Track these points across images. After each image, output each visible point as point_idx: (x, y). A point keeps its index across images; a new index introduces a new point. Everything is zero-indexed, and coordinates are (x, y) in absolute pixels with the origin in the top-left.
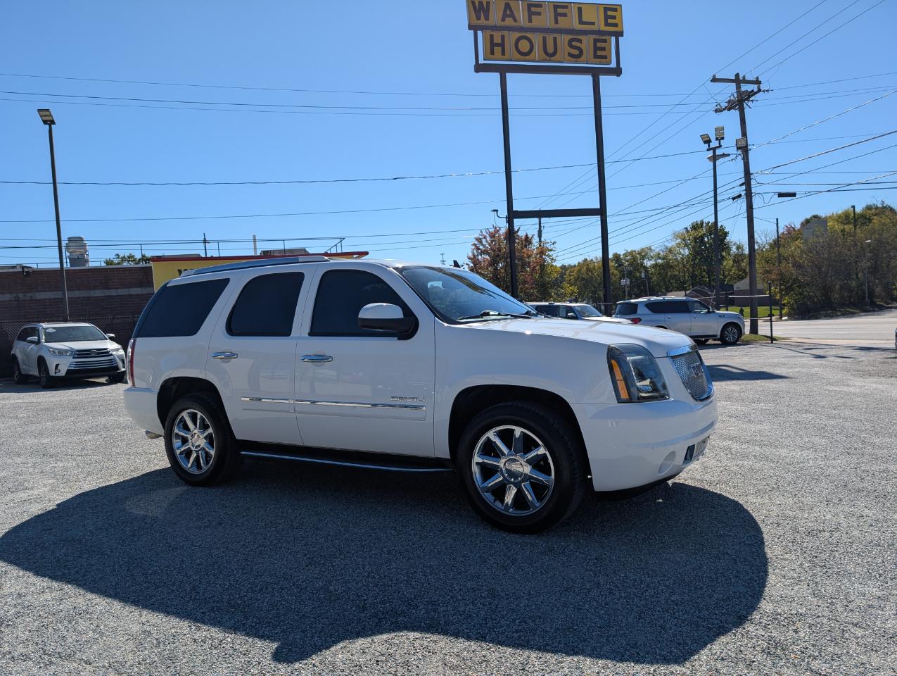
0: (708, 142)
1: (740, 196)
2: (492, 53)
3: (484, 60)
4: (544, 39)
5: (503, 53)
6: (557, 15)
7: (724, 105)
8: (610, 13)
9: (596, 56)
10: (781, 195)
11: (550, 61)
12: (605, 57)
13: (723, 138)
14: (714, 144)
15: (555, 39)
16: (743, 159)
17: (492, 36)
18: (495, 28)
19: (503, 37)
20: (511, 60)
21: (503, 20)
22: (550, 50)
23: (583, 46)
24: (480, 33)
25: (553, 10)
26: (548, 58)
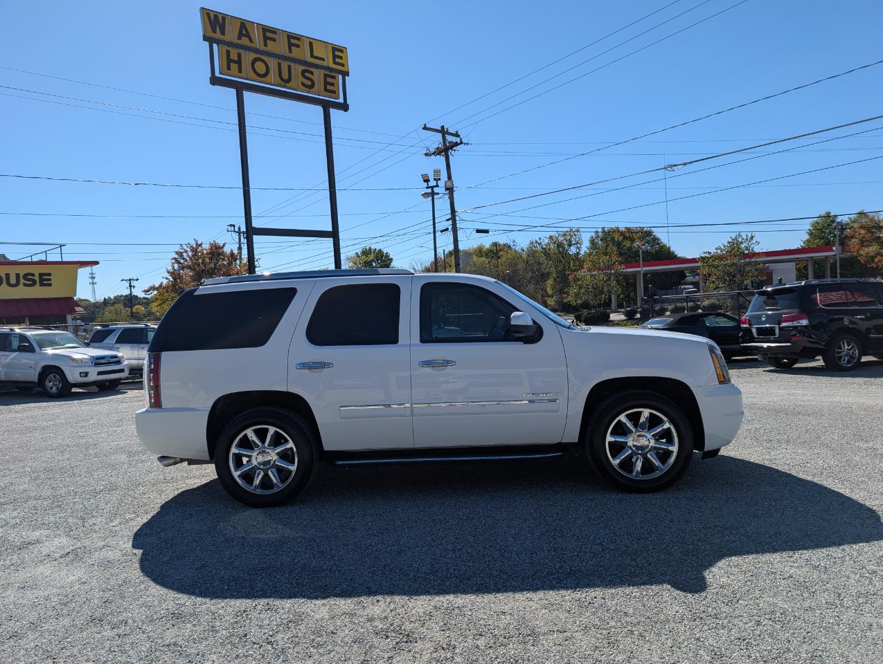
0: (427, 181)
1: (447, 229)
2: (229, 68)
3: (220, 73)
4: (279, 65)
5: (240, 71)
6: (290, 45)
7: (432, 150)
8: (337, 53)
9: (326, 90)
10: (478, 231)
11: (284, 87)
12: (334, 92)
13: (439, 179)
14: (432, 183)
15: (289, 67)
16: (450, 198)
17: (228, 52)
18: (231, 44)
19: (239, 55)
20: (247, 79)
21: (239, 38)
22: (286, 76)
23: (315, 78)
24: (215, 46)
25: (286, 39)
26: (283, 84)
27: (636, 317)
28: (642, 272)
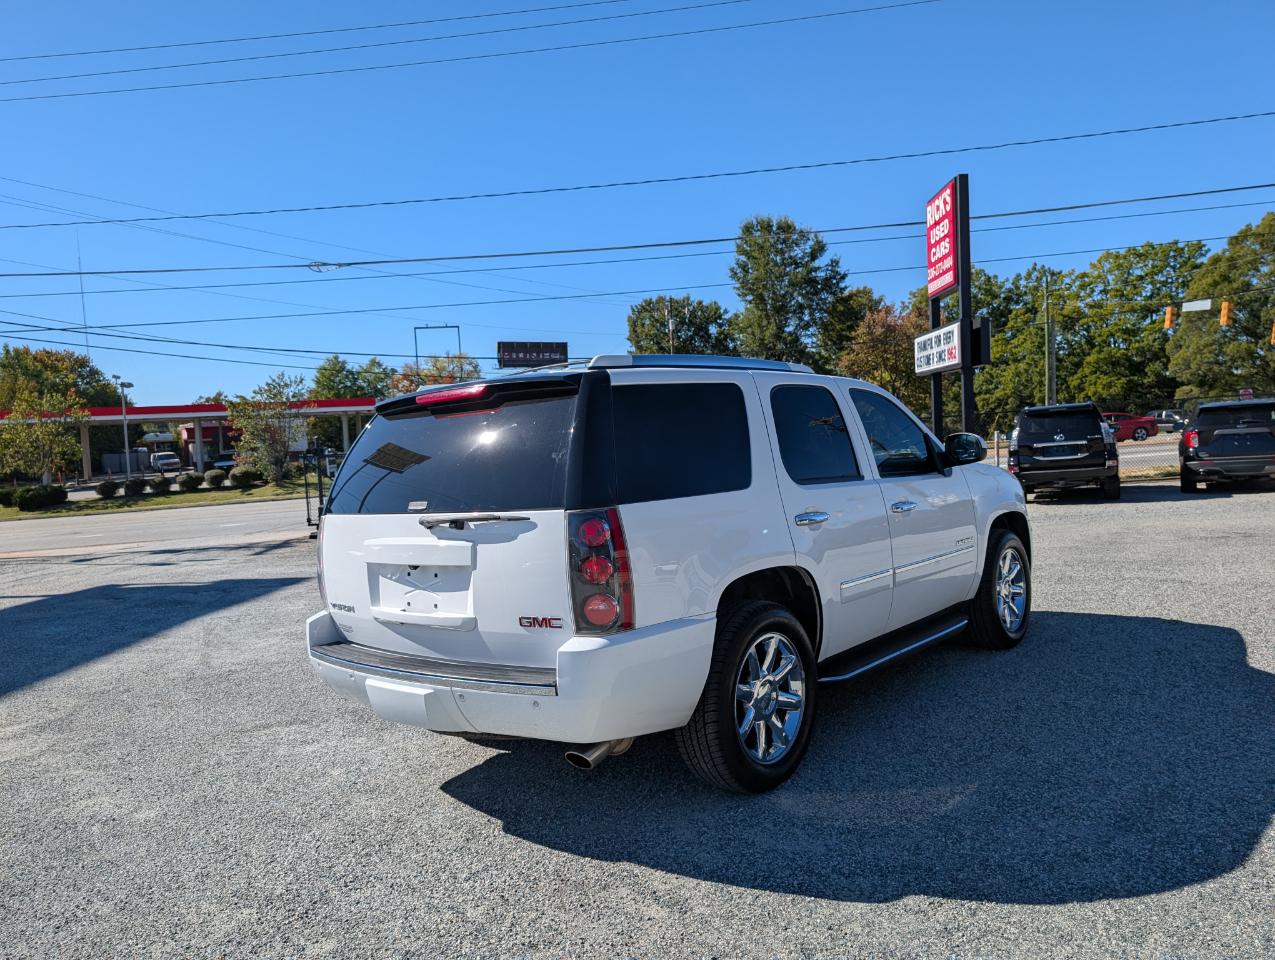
27: (117, 495)
28: (126, 423)
